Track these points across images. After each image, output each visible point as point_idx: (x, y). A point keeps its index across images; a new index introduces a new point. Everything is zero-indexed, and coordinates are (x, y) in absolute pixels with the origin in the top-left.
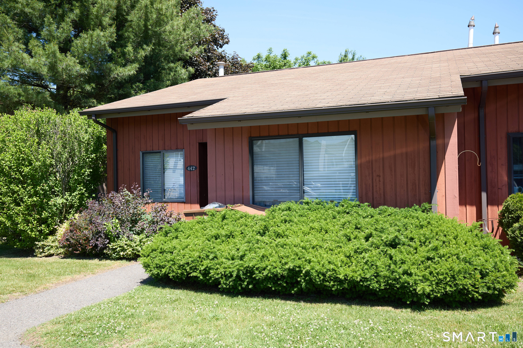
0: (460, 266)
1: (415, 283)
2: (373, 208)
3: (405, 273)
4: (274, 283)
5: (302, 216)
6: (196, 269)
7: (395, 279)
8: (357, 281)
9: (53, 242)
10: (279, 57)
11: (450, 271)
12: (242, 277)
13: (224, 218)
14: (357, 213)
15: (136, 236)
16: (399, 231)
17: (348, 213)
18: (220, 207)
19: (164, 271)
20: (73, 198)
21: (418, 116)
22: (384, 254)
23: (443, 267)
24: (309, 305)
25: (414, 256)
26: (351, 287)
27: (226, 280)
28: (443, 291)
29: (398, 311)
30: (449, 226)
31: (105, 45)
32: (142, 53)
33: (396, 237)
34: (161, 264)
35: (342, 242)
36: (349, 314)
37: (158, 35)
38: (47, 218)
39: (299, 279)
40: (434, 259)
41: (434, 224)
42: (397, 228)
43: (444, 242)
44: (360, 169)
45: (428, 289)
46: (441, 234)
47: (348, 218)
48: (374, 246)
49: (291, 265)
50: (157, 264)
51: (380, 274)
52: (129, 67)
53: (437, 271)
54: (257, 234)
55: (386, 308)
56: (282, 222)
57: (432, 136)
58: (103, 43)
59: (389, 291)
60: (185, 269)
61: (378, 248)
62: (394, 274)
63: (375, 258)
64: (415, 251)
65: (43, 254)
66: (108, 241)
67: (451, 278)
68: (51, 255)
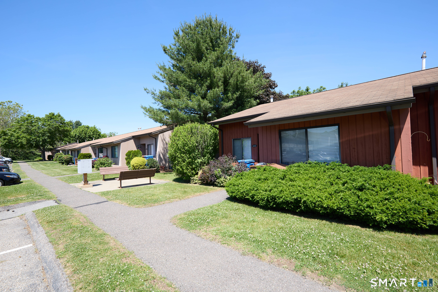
0: (411, 205)
1: (375, 214)
2: (350, 167)
3: (368, 206)
4: (287, 206)
5: (306, 170)
6: (248, 194)
7: (361, 210)
8: (335, 209)
9: (197, 178)
10: (304, 91)
11: (402, 208)
12: (270, 200)
13: (265, 170)
14: (339, 169)
15: (228, 177)
16: (365, 181)
17: (333, 169)
18: (264, 164)
19: (234, 194)
20: (204, 159)
21: (380, 112)
22: (354, 194)
23: (397, 205)
24: (306, 219)
25: (375, 197)
26: (332, 212)
27: (262, 201)
28: (397, 221)
29: (363, 229)
30: (404, 179)
31: (219, 94)
32: (235, 96)
33: (363, 184)
34: (233, 191)
35: (327, 186)
36: (329, 228)
37: (242, 87)
38: (195, 168)
39: (300, 205)
40: (390, 199)
41: (392, 178)
42: (364, 179)
43: (399, 189)
44: (342, 145)
45: (385, 219)
46: (397, 184)
47: (333, 172)
48: (347, 189)
49: (295, 197)
50: (231, 191)
51: (351, 206)
52: (229, 103)
53: (392, 207)
54: (280, 179)
55: (355, 227)
56: (294, 173)
57: (391, 124)
58: (218, 93)
59: (357, 216)
60: (243, 195)
61: (350, 191)
62: (360, 207)
63: (347, 196)
64: (376, 194)
65: (193, 183)
66: (216, 178)
67: (403, 213)
68: (196, 183)
